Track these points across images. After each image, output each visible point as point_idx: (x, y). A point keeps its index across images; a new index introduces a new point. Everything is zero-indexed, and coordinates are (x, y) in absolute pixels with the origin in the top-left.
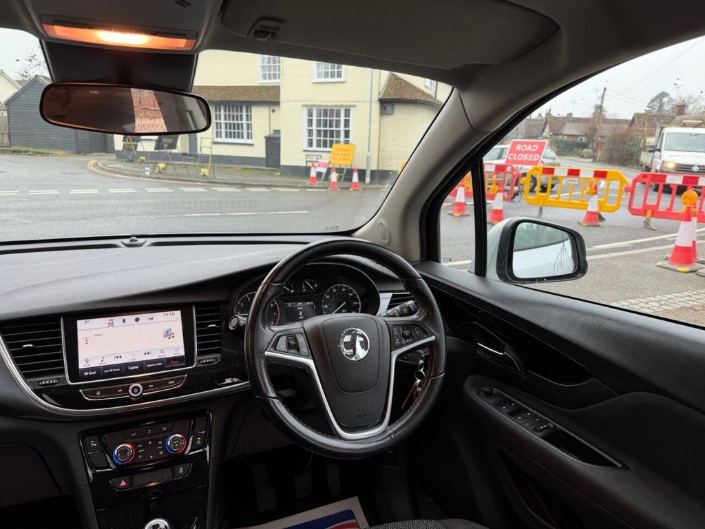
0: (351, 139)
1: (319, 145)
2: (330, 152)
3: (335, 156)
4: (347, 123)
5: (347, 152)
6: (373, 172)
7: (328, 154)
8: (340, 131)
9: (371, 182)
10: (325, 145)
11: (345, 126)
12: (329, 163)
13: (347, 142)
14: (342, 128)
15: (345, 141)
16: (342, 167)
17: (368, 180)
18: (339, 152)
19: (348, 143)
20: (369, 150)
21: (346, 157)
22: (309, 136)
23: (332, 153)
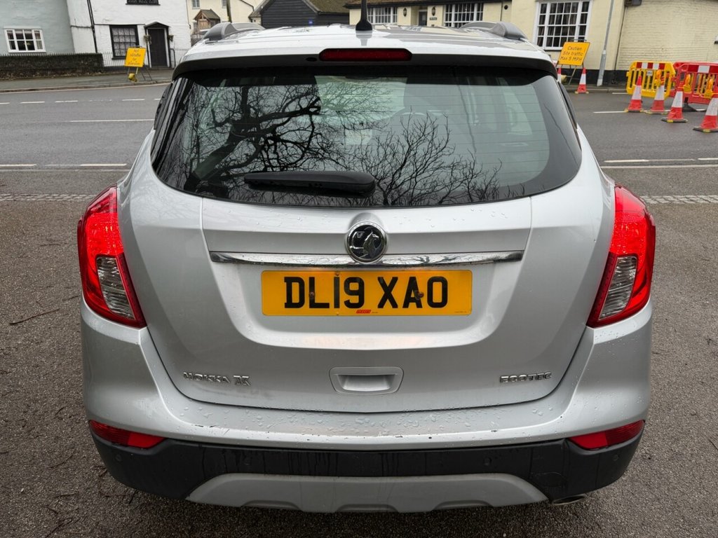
0: (586, 36)
1: (549, 44)
2: (560, 51)
3: (565, 56)
4: (584, 18)
5: (579, 51)
6: (606, 72)
7: (559, 53)
8: (575, 27)
9: (604, 84)
10: (556, 45)
11: (582, 22)
12: (558, 63)
13: (581, 40)
14: (578, 23)
15: (579, 38)
16: (572, 68)
17: (600, 82)
18: (571, 51)
19: (583, 41)
20: (605, 49)
21: (577, 56)
22: (540, 34)
23: (562, 52)
